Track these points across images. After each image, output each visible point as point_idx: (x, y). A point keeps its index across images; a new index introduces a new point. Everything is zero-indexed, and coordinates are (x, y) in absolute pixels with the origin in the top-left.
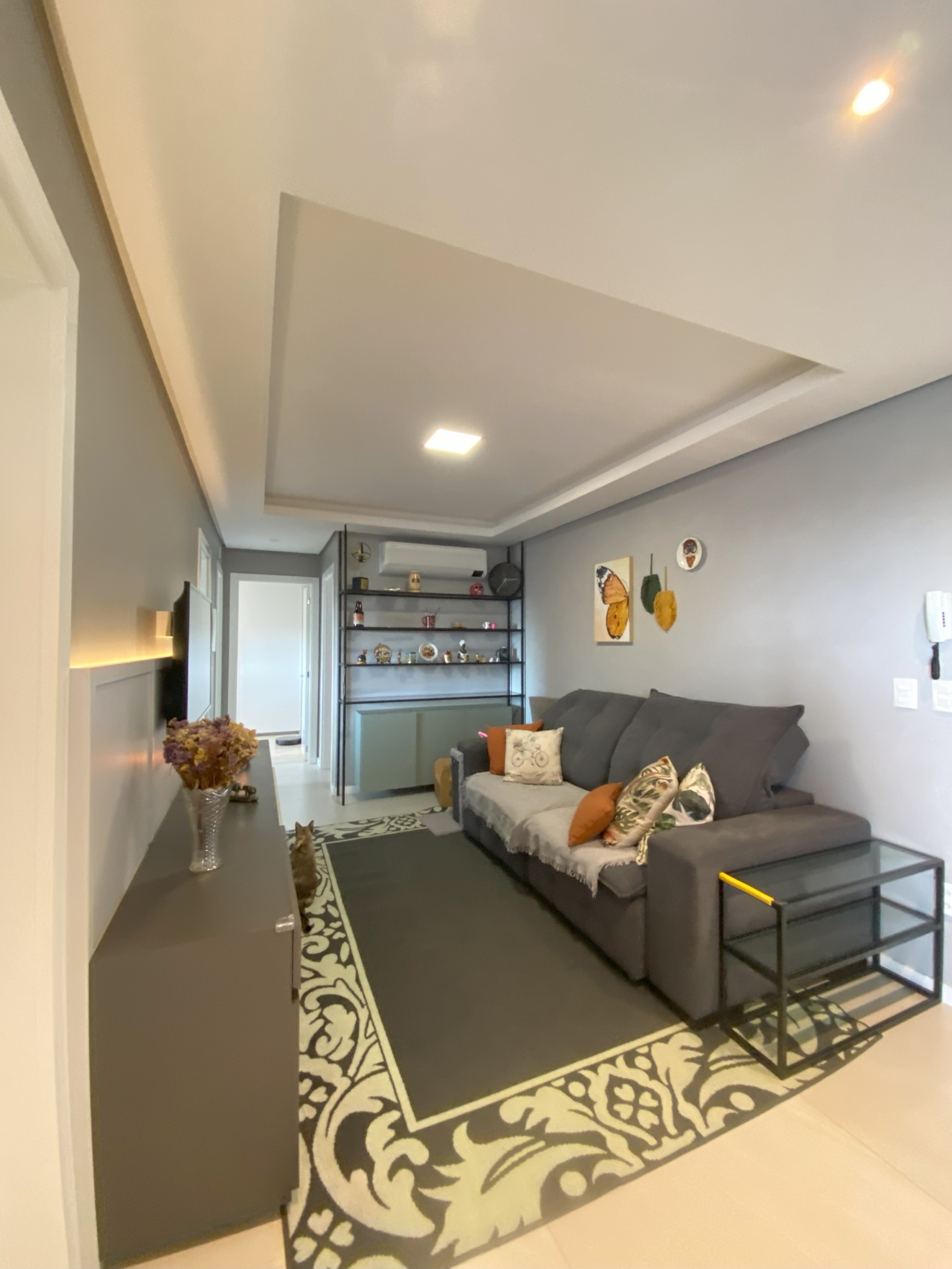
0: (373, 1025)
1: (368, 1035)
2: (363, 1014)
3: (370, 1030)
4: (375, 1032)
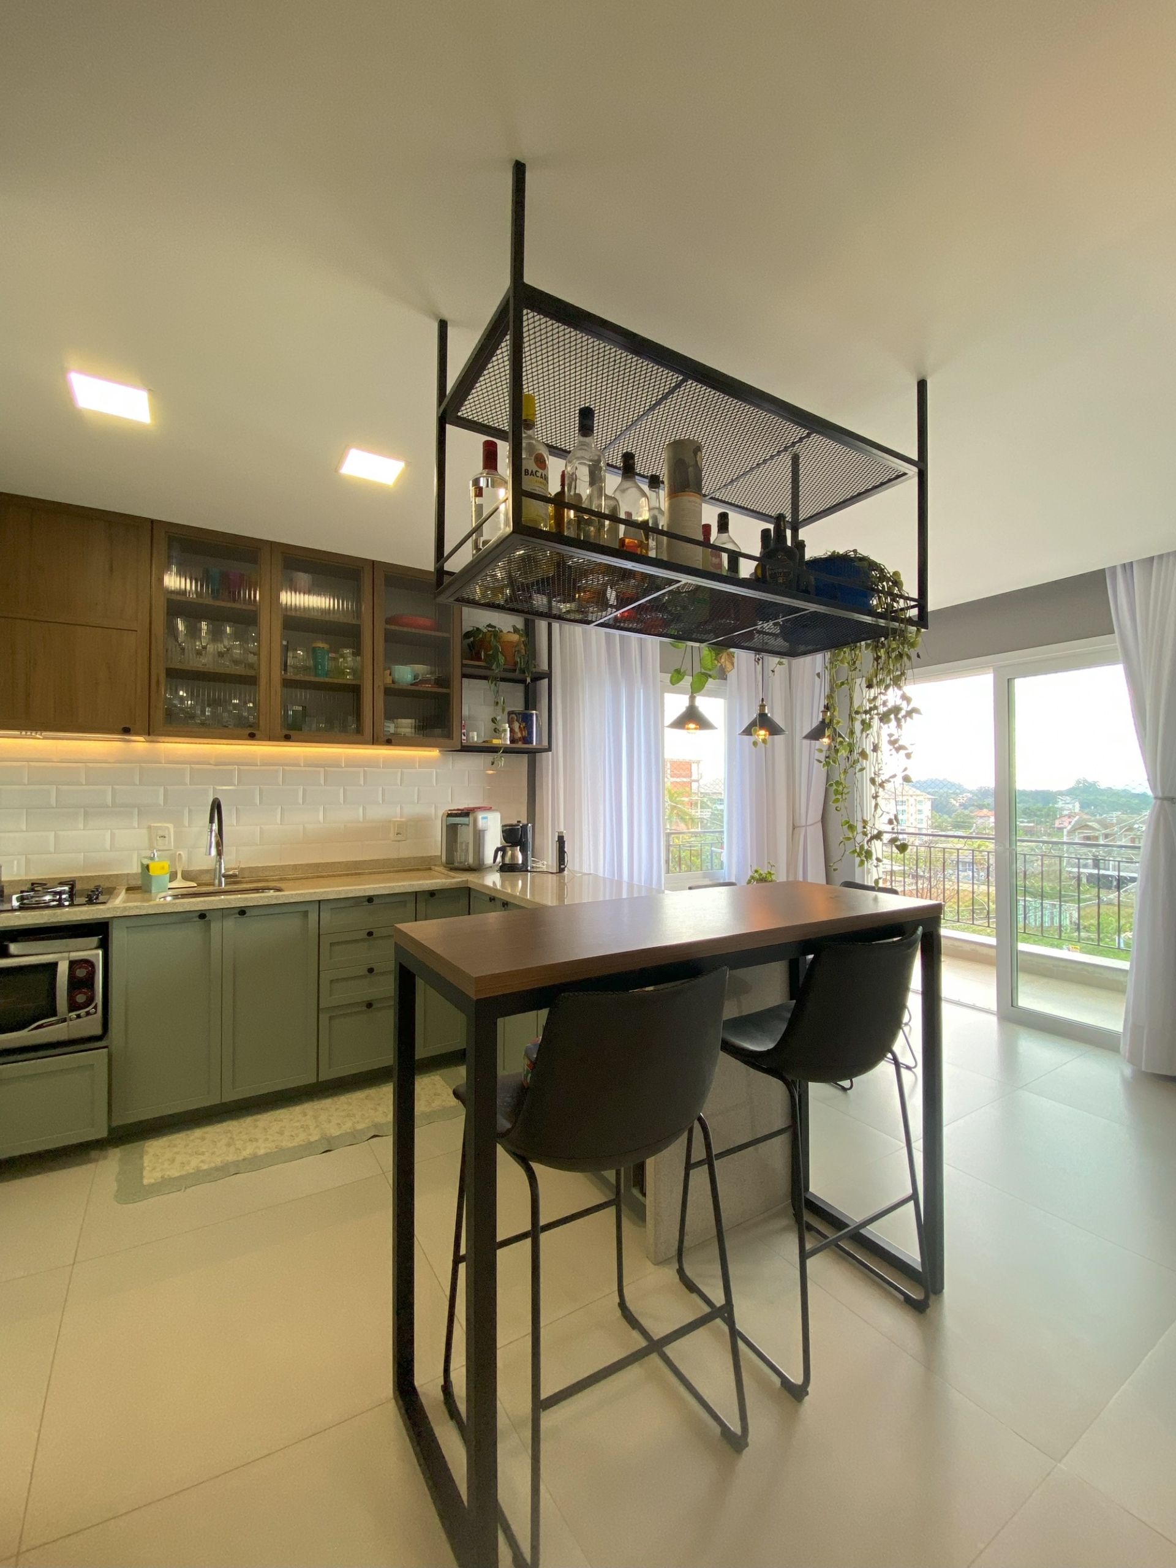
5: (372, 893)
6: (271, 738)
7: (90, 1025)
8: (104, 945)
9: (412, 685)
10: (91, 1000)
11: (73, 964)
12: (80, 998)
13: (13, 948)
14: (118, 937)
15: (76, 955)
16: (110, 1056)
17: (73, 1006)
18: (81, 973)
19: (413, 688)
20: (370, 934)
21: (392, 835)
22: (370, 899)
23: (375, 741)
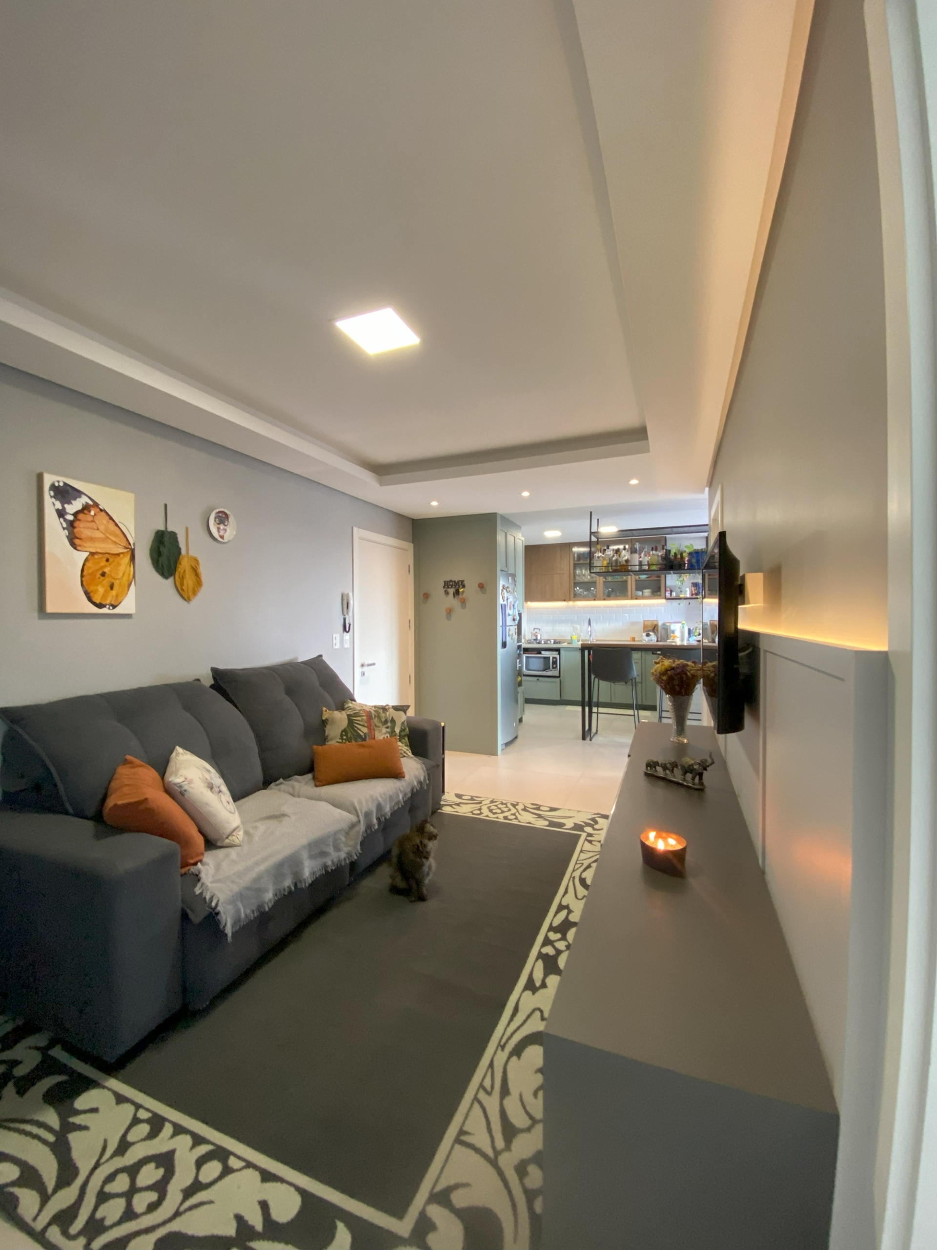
0: (575, 867)
1: (580, 865)
2: (577, 874)
3: (577, 866)
4: (576, 863)
6: (600, 599)
7: (556, 673)
8: (559, 654)
10: (556, 667)
11: (553, 658)
12: (555, 666)
13: (543, 652)
14: (562, 652)
15: (554, 656)
16: (560, 680)
17: (553, 668)
18: (554, 660)
23: (632, 598)
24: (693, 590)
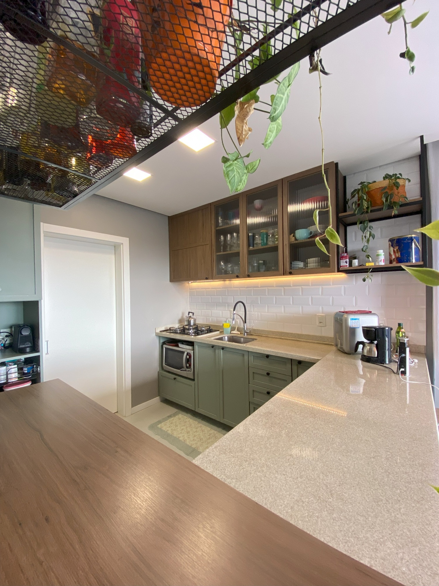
5: (269, 354)
7: (190, 374)
8: (193, 349)
9: (309, 238)
10: (190, 365)
11: (187, 353)
13: (180, 345)
14: (196, 347)
15: (189, 351)
17: (187, 367)
18: (188, 357)
19: (308, 240)
20: (268, 374)
21: (317, 323)
22: (268, 356)
24: (392, 253)
